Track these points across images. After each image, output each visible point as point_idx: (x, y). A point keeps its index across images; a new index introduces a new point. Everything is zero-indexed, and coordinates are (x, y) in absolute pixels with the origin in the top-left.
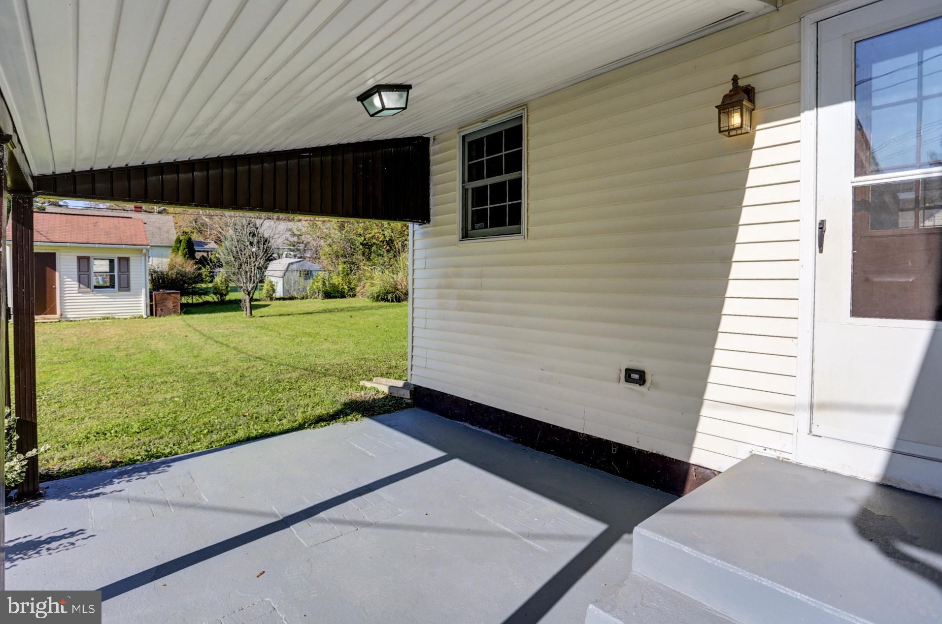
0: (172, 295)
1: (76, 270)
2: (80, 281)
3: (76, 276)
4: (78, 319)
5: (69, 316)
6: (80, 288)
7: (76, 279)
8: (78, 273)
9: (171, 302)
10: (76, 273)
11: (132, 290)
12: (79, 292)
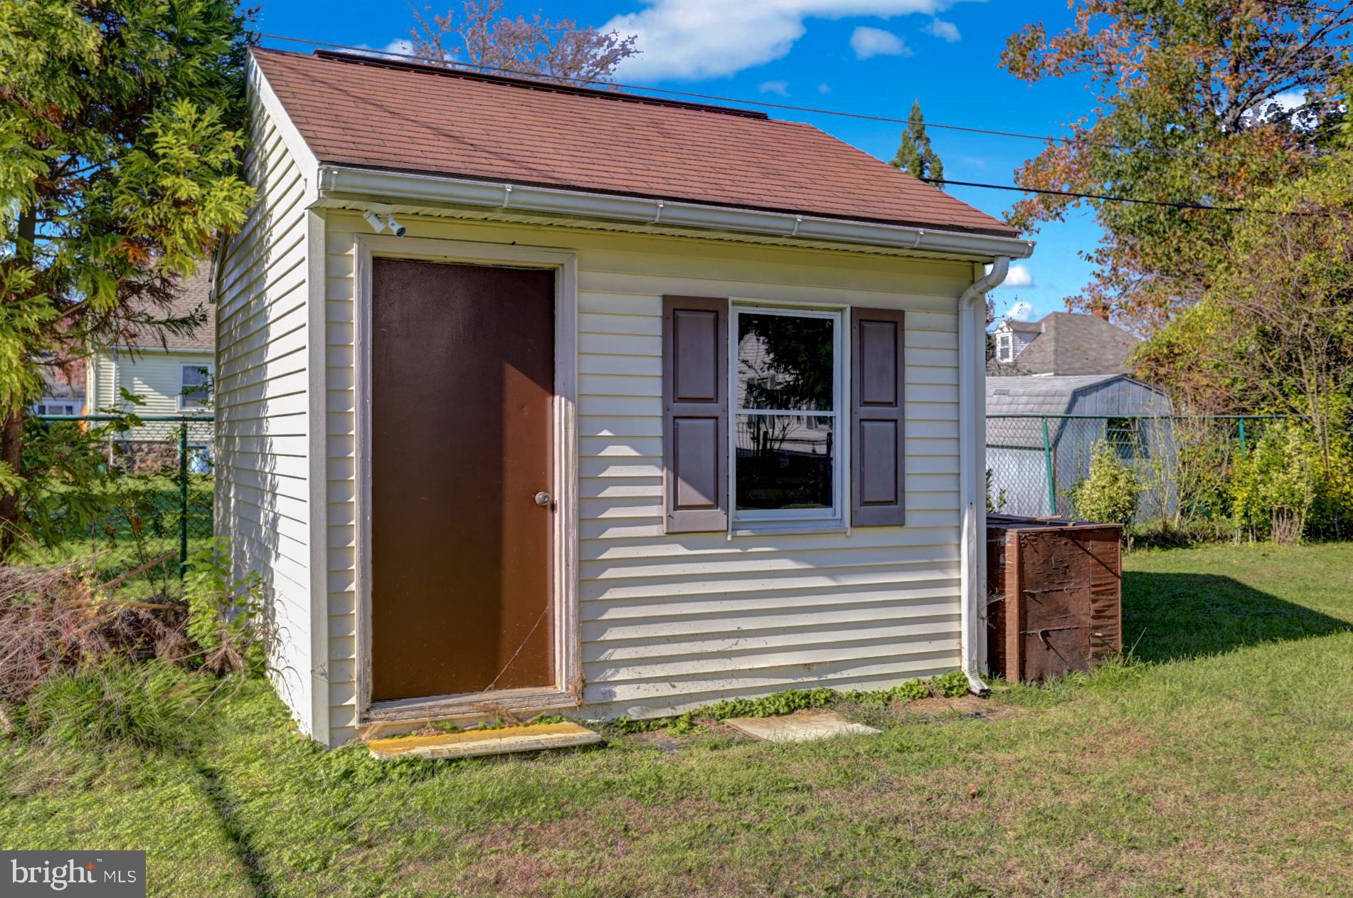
0: (1090, 545)
1: (655, 387)
2: (674, 461)
3: (655, 428)
4: (664, 713)
5: (622, 693)
6: (676, 507)
7: (657, 448)
8: (666, 409)
9: (1086, 591)
10: (655, 408)
11: (911, 519)
12: (672, 535)
